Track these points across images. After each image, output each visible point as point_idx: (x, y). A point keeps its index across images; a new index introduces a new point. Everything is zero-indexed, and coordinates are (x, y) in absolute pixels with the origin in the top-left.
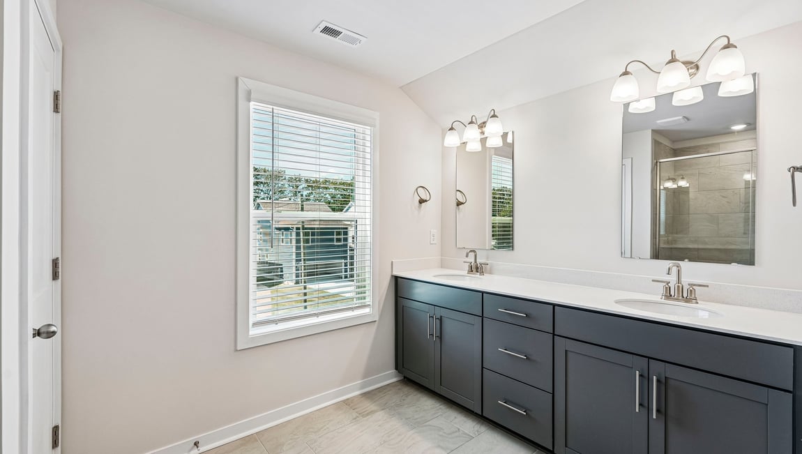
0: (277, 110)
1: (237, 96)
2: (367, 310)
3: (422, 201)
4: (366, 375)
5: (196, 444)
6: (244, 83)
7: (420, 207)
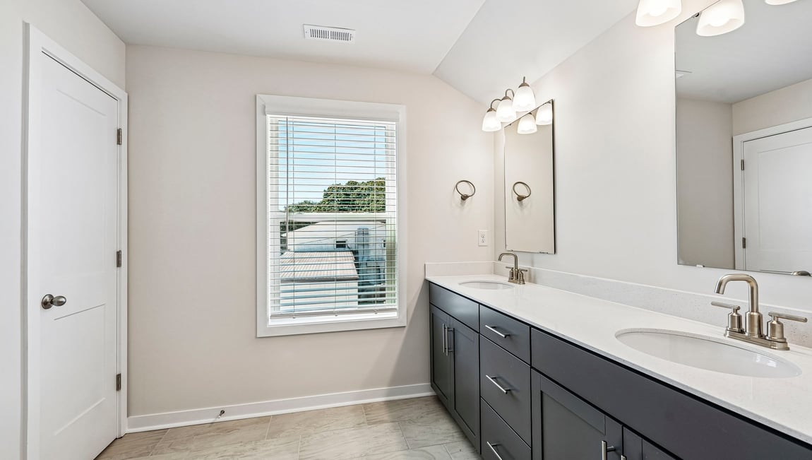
0: (291, 118)
1: (255, 111)
2: (394, 315)
3: (464, 198)
4: (393, 381)
5: (223, 412)
6: (262, 99)
7: (462, 204)
